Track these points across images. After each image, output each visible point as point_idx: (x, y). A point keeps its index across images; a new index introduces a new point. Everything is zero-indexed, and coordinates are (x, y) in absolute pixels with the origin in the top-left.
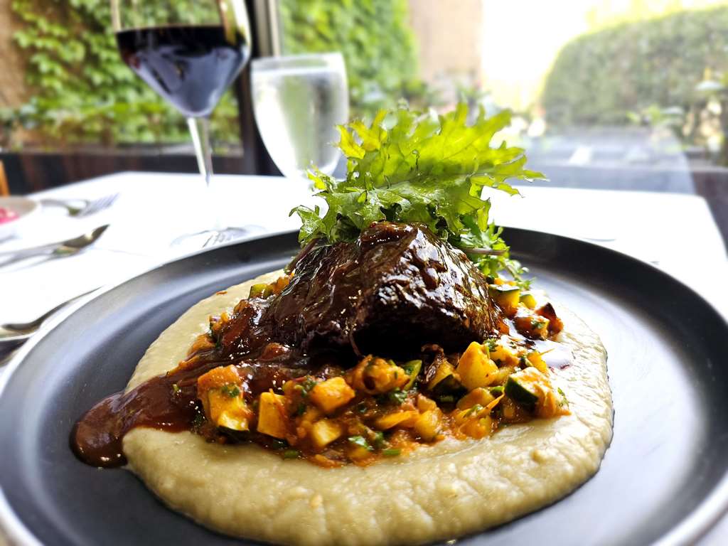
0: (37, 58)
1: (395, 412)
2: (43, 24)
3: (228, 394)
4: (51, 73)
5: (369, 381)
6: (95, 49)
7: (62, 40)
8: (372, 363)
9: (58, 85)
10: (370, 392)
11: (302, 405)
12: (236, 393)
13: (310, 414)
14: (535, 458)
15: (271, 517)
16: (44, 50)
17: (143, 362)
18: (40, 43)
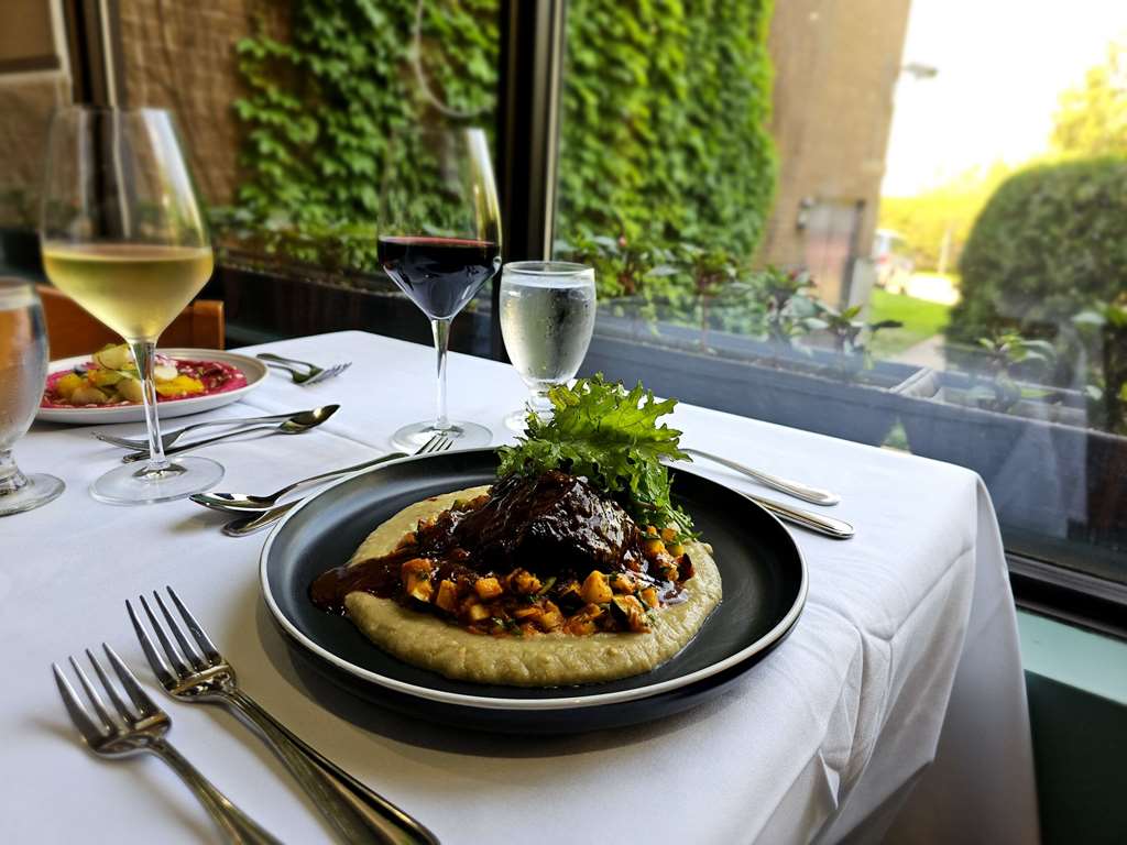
0: (258, 135)
1: (528, 608)
2: (274, 93)
3: (421, 577)
4: (272, 157)
5: (515, 584)
6: (332, 130)
7: (293, 115)
8: (520, 573)
9: (277, 172)
10: (514, 593)
11: (468, 592)
12: (426, 577)
13: (471, 599)
14: (609, 653)
15: (433, 655)
16: (269, 126)
17: (363, 547)
18: (264, 116)
